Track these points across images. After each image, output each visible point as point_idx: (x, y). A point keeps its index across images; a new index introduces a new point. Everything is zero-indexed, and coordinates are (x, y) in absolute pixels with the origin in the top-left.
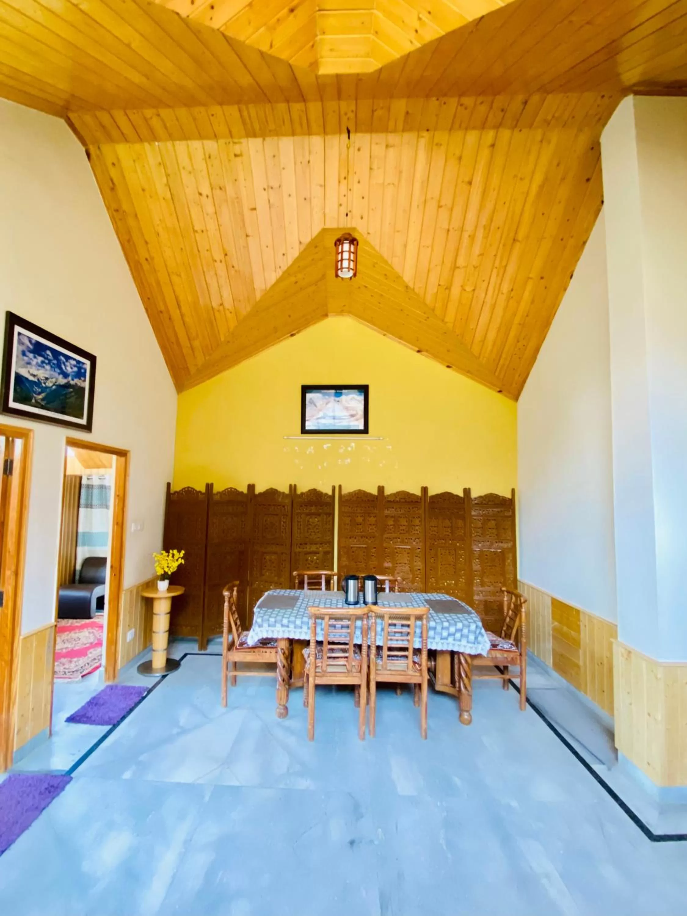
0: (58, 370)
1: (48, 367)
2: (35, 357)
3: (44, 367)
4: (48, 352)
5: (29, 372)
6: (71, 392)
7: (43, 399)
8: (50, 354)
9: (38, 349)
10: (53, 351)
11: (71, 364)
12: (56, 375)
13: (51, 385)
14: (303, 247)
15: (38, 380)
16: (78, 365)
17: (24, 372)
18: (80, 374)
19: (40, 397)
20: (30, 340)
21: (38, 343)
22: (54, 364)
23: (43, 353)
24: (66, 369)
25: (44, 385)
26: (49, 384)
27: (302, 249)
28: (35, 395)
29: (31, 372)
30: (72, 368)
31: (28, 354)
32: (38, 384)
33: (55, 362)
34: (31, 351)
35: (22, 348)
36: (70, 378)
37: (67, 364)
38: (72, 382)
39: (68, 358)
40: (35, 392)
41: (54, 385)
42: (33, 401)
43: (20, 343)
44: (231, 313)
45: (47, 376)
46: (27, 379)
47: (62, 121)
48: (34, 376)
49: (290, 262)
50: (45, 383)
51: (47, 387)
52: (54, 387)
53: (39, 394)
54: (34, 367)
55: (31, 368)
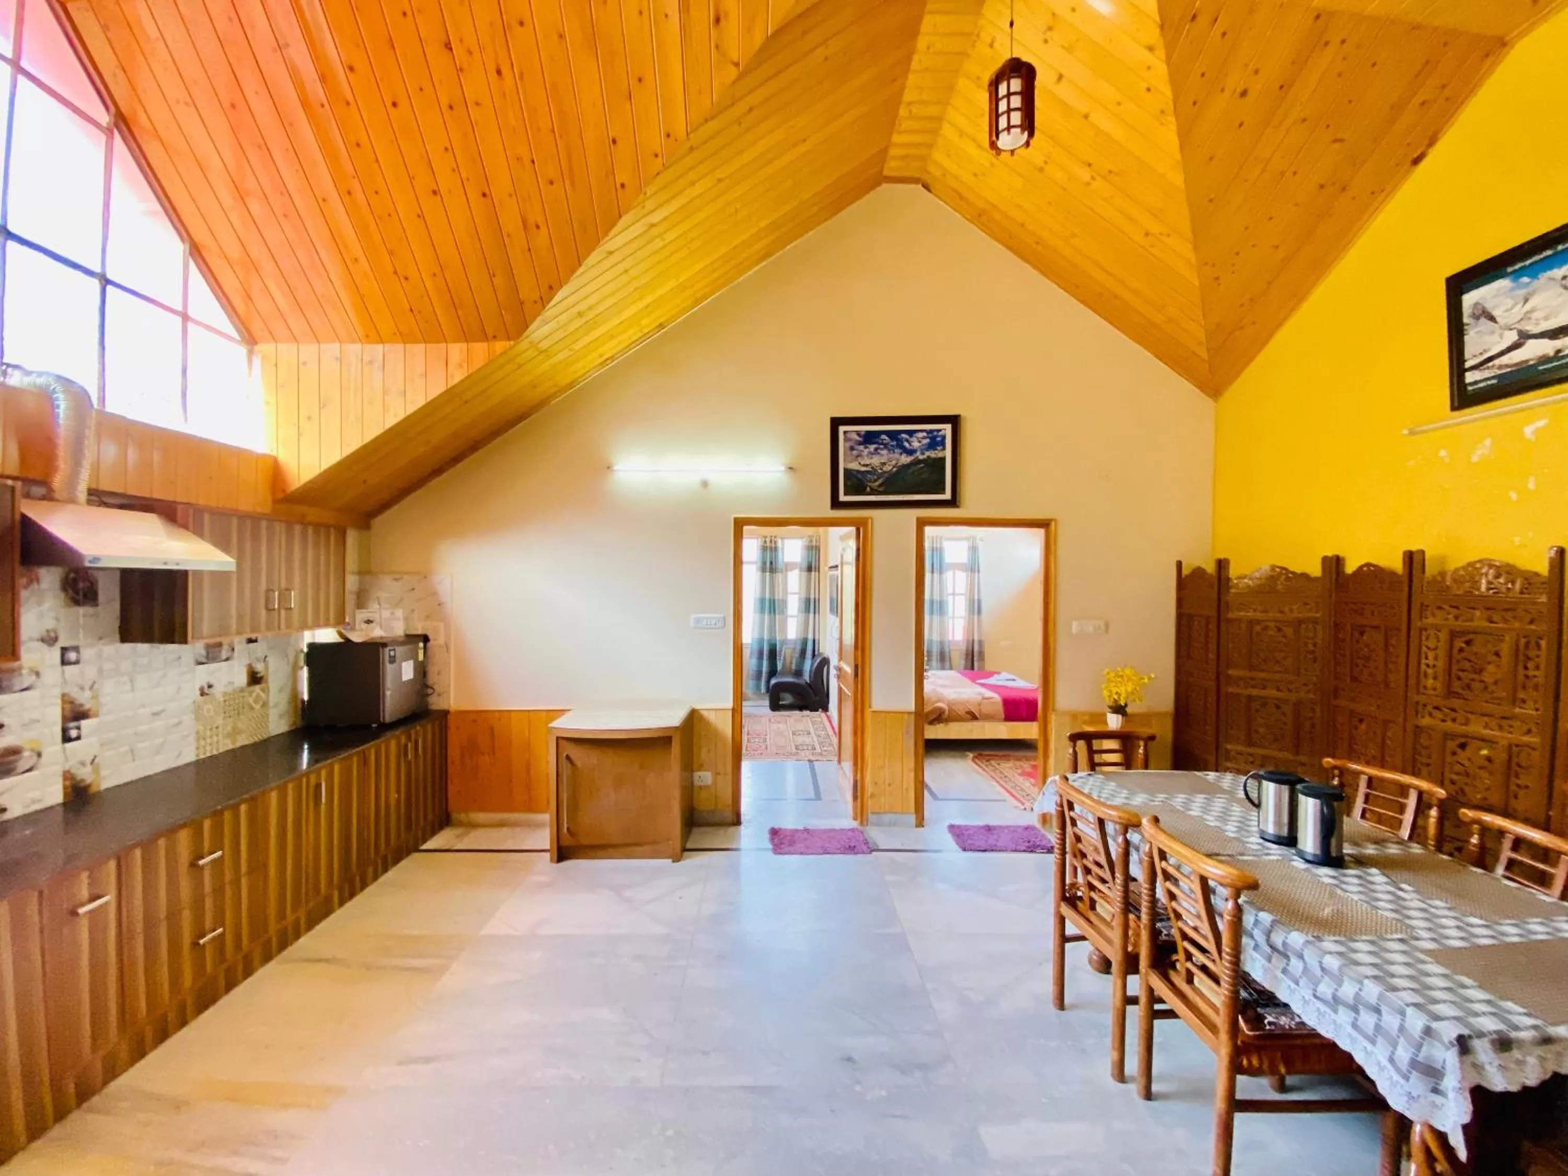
0: (898, 451)
1: (885, 452)
2: (866, 448)
3: (879, 453)
4: (884, 437)
5: (860, 463)
6: (923, 467)
7: (880, 486)
8: (887, 438)
9: (869, 438)
10: (887, 433)
11: (918, 438)
12: (897, 456)
13: (890, 468)
14: (1161, 53)
15: (872, 468)
16: (930, 435)
17: (854, 466)
18: (935, 442)
19: (877, 483)
20: (858, 433)
21: (868, 433)
22: (892, 446)
23: (877, 440)
24: (910, 445)
25: (880, 471)
26: (887, 468)
27: (1163, 56)
28: (869, 484)
29: (862, 463)
30: (920, 442)
31: (857, 447)
32: (873, 472)
33: (894, 443)
34: (860, 443)
35: (848, 445)
36: (918, 453)
37: (914, 439)
38: (921, 457)
39: (911, 433)
40: (870, 482)
41: (894, 467)
42: (868, 489)
43: (847, 440)
44: (1169, 235)
45: (883, 461)
46: (858, 471)
47: (885, 186)
48: (866, 465)
49: (1168, 92)
50: (881, 469)
51: (885, 472)
52: (895, 469)
53: (875, 481)
54: (866, 458)
55: (863, 459)
